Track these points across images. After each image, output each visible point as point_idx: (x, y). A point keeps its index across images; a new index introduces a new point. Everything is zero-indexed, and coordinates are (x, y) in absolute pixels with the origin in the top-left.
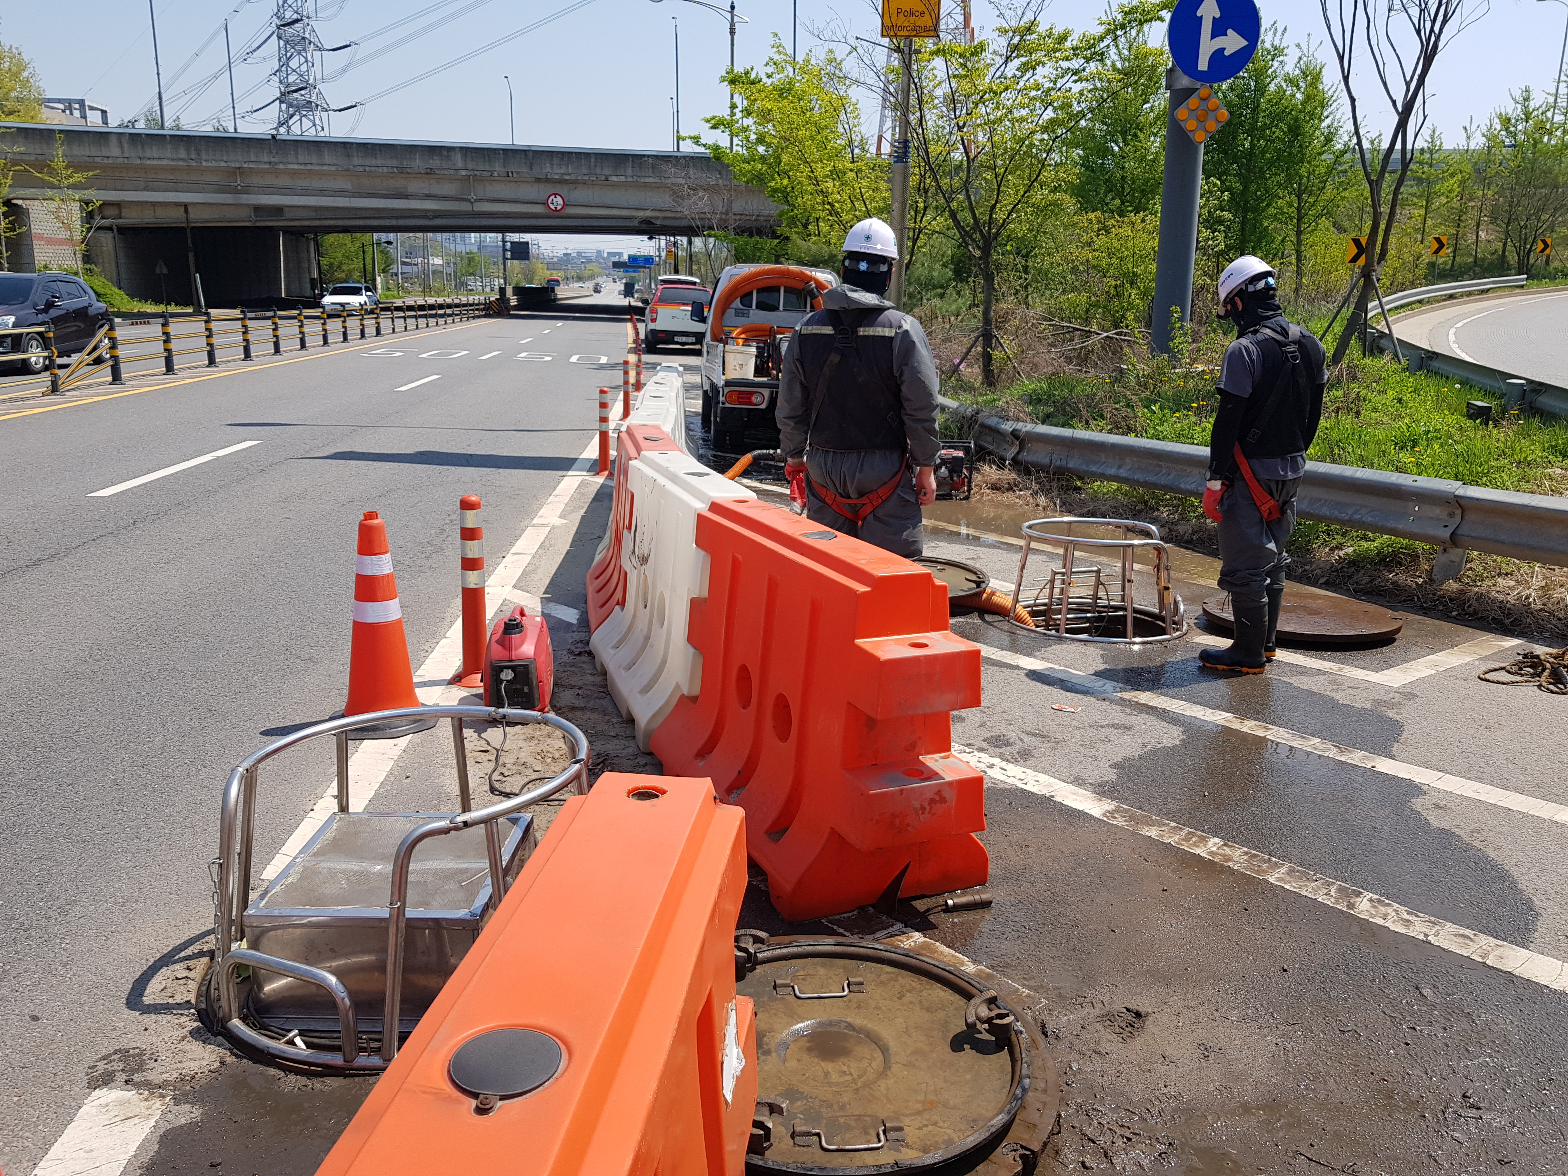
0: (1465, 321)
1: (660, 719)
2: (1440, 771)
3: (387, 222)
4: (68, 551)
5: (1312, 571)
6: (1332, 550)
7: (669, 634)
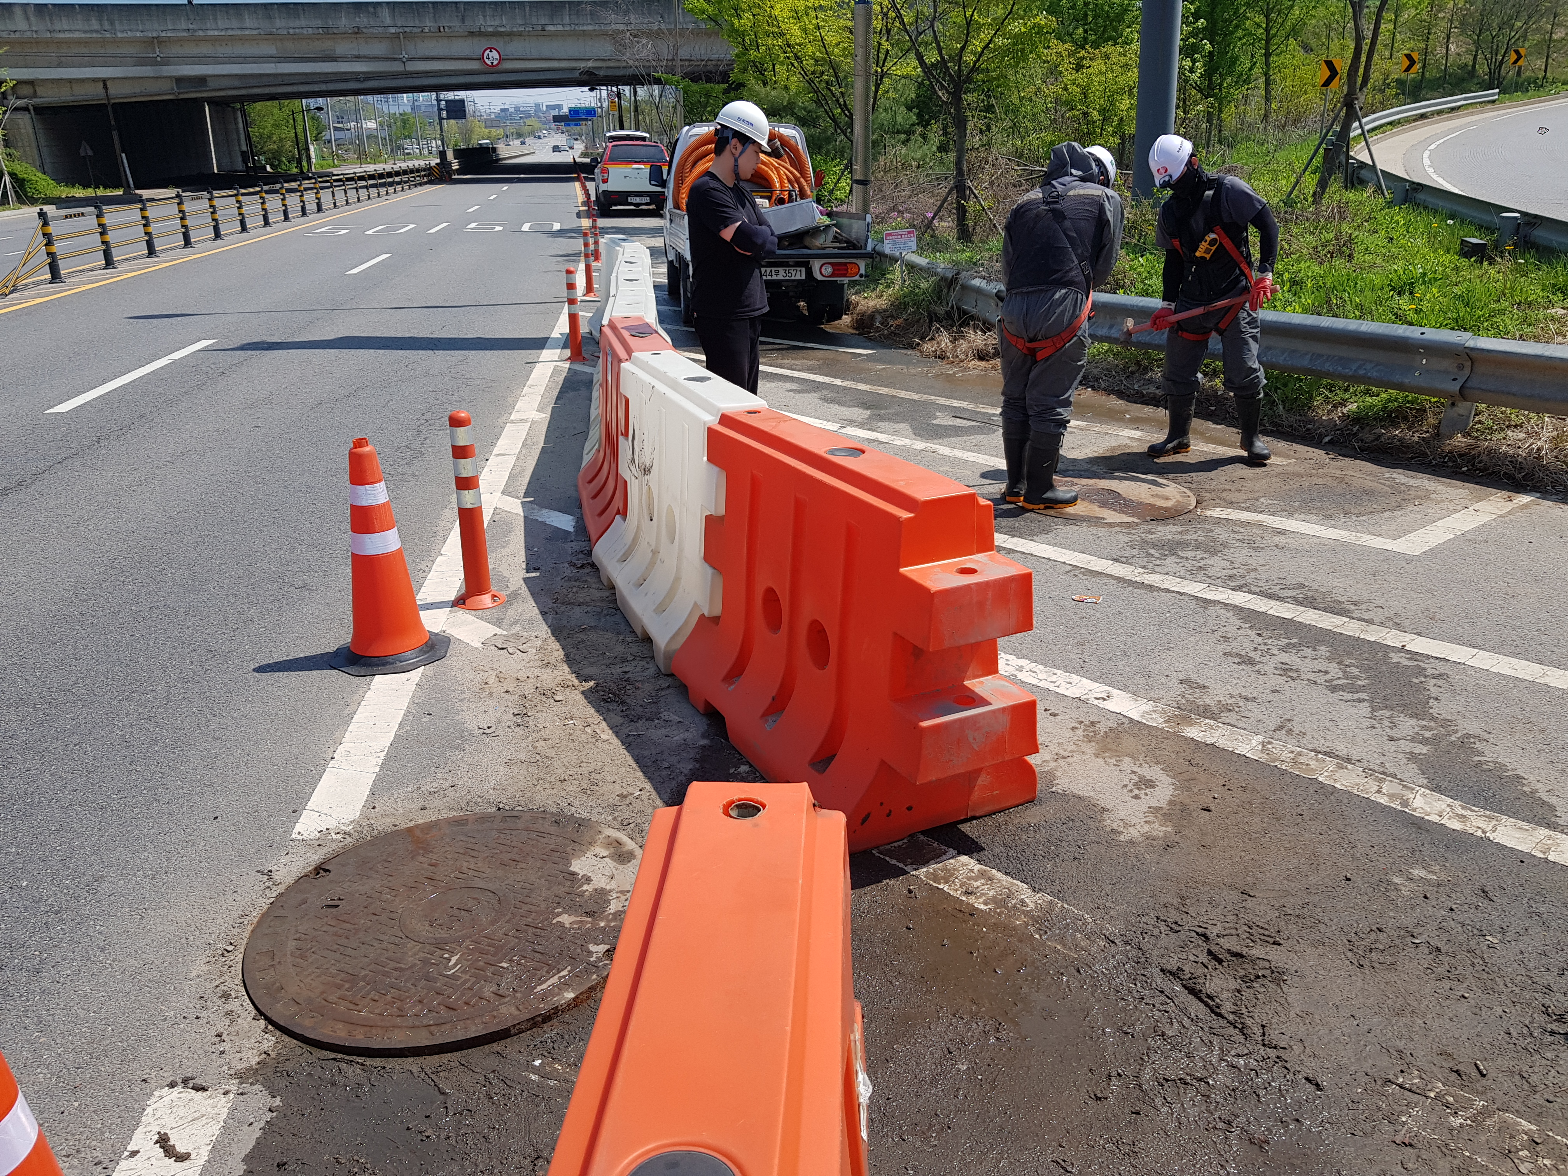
0: (1438, 143)
1: (681, 640)
2: (1473, 647)
3: (316, 88)
4: (35, 477)
5: (1316, 430)
6: (1335, 407)
7: (681, 550)
